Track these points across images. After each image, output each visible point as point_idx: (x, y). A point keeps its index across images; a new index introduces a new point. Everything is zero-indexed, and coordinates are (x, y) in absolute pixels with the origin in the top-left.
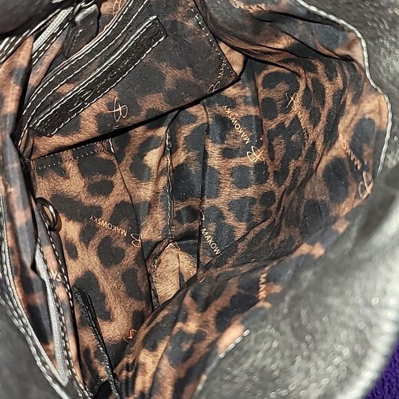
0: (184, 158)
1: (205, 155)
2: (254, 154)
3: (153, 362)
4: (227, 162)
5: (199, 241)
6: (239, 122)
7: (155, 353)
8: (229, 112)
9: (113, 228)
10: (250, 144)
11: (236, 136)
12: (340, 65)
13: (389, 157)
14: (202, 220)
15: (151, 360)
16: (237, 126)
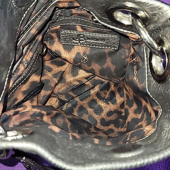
0: (88, 84)
1: (93, 88)
2: (103, 102)
3: (29, 110)
4: (95, 96)
5: (63, 105)
6: (111, 91)
7: (32, 109)
8: (113, 86)
9: (53, 78)
10: (105, 99)
11: (105, 94)
12: (144, 112)
13: (139, 142)
14: (70, 101)
15: (29, 109)
16: (109, 92)
